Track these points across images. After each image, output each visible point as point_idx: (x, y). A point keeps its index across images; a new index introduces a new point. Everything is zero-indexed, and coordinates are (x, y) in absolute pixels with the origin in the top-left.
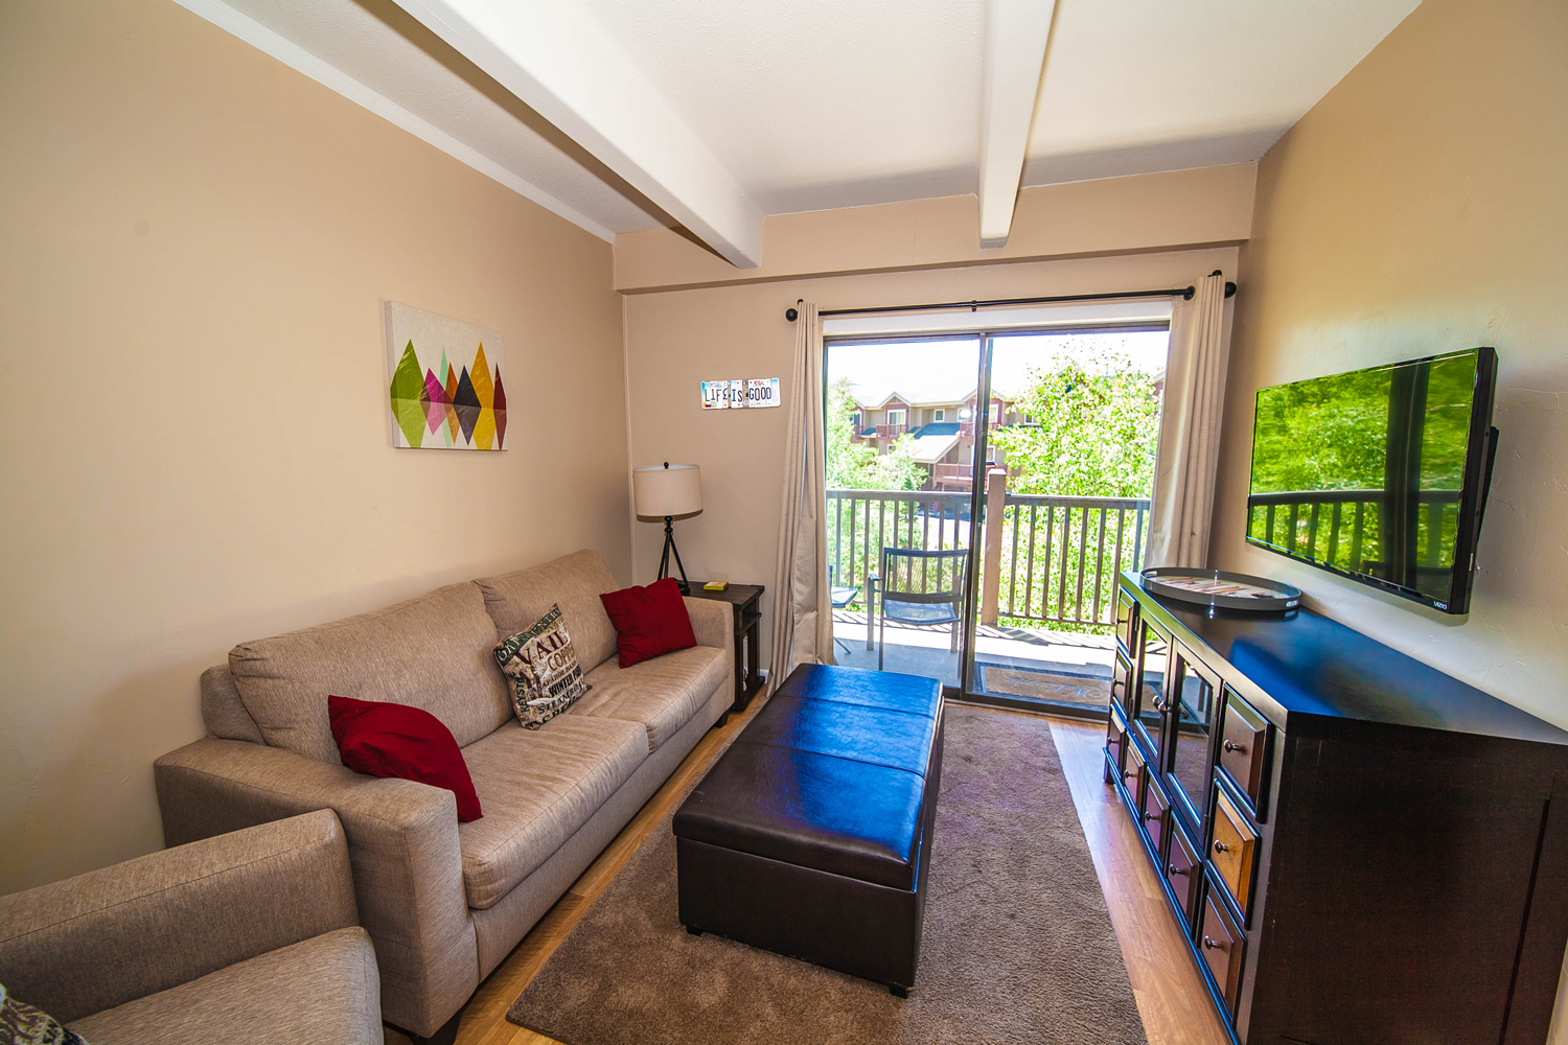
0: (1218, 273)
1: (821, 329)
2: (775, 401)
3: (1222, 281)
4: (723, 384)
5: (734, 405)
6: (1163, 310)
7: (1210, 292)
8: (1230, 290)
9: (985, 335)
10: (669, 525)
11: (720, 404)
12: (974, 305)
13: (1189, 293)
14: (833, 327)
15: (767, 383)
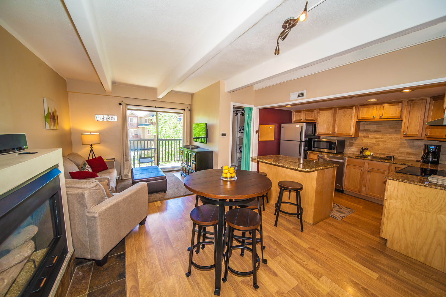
0: (188, 108)
1: (127, 107)
2: (116, 120)
3: (188, 109)
4: (102, 116)
5: (105, 120)
6: (182, 111)
7: (187, 110)
8: (189, 110)
9: (157, 112)
10: (91, 147)
11: (101, 120)
12: (156, 107)
13: (184, 110)
14: (129, 107)
15: (114, 116)
